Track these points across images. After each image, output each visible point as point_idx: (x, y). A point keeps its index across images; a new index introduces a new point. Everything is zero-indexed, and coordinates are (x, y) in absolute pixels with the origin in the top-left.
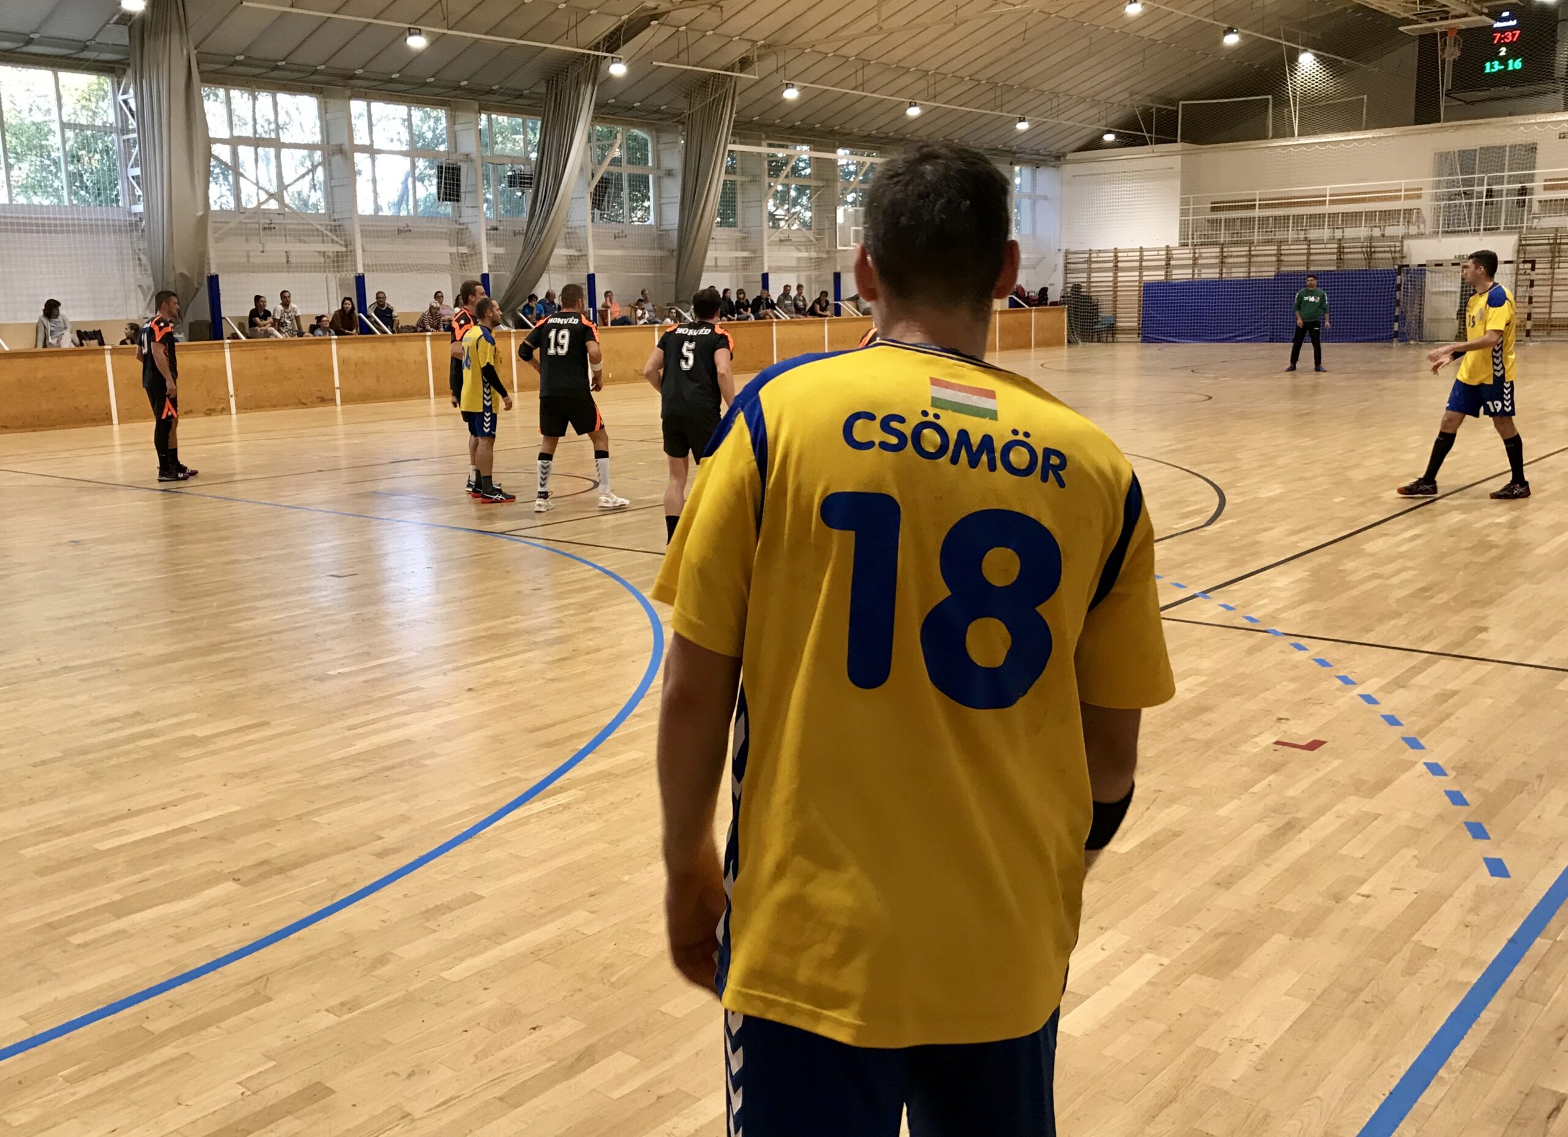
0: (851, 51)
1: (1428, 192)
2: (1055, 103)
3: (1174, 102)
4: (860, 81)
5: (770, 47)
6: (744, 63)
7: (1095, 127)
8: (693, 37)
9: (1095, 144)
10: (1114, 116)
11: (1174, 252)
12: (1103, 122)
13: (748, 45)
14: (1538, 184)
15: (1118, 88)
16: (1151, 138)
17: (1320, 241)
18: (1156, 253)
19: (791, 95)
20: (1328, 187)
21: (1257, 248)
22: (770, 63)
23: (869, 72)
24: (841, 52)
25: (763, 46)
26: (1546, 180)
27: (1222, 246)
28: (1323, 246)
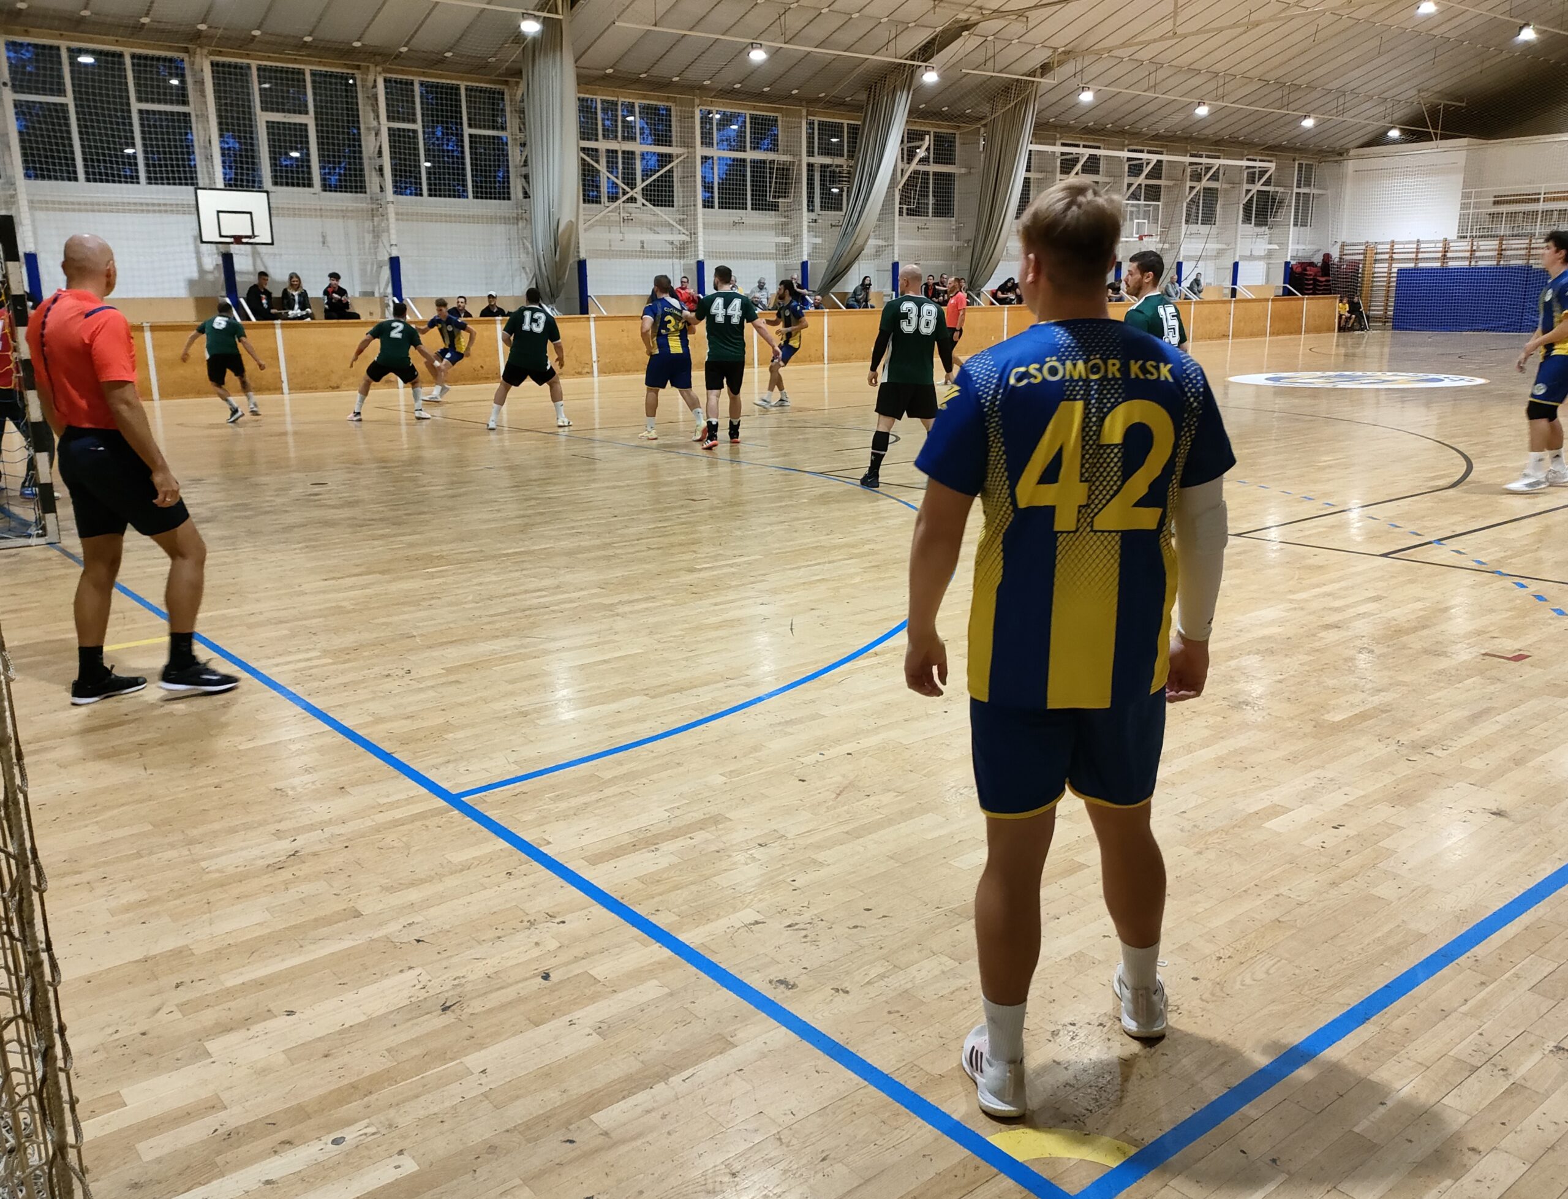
0: (1145, 55)
2: (1341, 100)
4: (1152, 83)
5: (1068, 54)
6: (1045, 69)
7: (1381, 123)
8: (1000, 45)
9: (1379, 140)
10: (1401, 112)
11: (1451, 244)
12: (1389, 119)
13: (1049, 52)
15: (1406, 86)
16: (1436, 134)
18: (1433, 245)
19: (1087, 97)
22: (1069, 68)
23: (1161, 74)
24: (1136, 56)
25: (1064, 52)
27: (1501, 238)
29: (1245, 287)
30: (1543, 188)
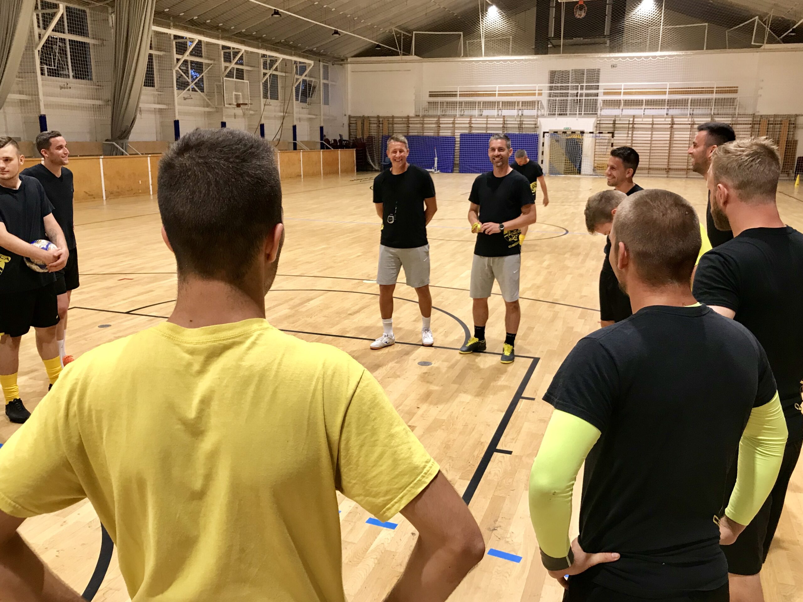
1: (546, 92)
2: (352, 24)
3: (410, 32)
7: (371, 41)
9: (369, 51)
10: (380, 37)
11: (411, 119)
14: (600, 91)
16: (401, 52)
17: (493, 117)
18: (401, 119)
20: (497, 86)
21: (458, 119)
26: (604, 89)
27: (439, 117)
28: (494, 119)
29: (301, 142)
30: (459, 89)
